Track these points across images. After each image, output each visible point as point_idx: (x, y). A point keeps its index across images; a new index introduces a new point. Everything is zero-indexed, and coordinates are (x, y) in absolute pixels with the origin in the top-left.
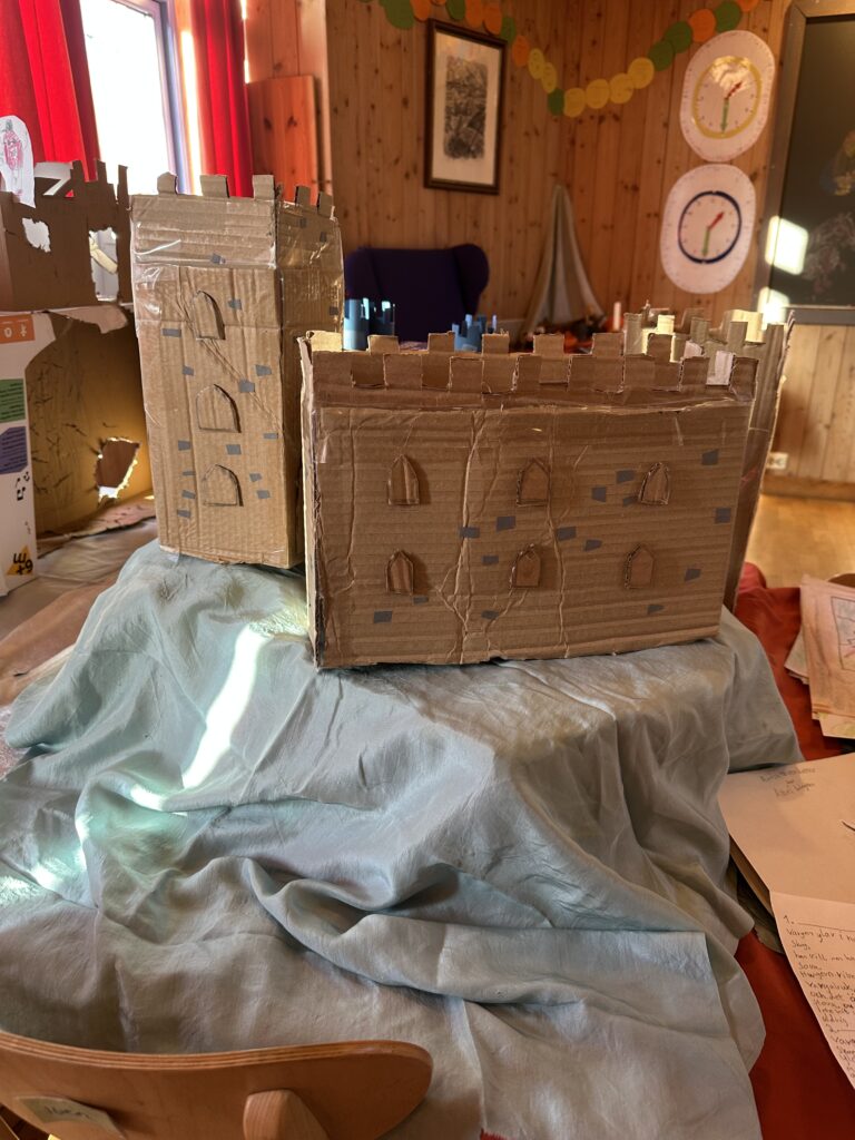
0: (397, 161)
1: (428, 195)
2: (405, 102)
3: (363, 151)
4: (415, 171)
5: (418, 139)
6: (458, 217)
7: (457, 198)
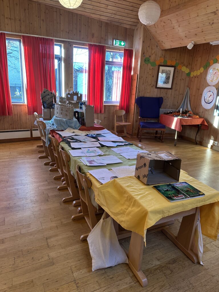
0: (150, 85)
1: (157, 89)
2: (153, 76)
3: (144, 83)
4: (154, 86)
5: (155, 81)
6: (162, 93)
7: (162, 90)
